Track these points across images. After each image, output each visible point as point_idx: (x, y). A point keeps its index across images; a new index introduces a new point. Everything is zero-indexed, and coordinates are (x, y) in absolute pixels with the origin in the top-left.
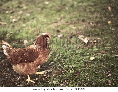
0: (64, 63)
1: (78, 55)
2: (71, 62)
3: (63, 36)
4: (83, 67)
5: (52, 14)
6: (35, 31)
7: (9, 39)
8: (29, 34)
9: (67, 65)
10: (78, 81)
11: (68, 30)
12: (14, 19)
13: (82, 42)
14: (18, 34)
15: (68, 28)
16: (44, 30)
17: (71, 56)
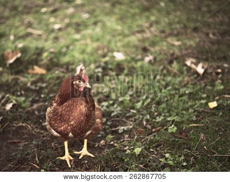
0: (156, 112)
1: (185, 98)
2: (170, 110)
3: (155, 59)
4: (195, 122)
5: (134, 16)
6: (98, 49)
7: (48, 63)
8: (87, 54)
9: (162, 118)
10: (184, 148)
11: (165, 48)
12: (57, 23)
13: (192, 71)
14: (65, 54)
15: (165, 44)
16: (116, 46)
17: (171, 99)
